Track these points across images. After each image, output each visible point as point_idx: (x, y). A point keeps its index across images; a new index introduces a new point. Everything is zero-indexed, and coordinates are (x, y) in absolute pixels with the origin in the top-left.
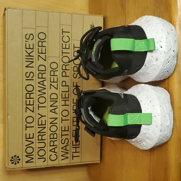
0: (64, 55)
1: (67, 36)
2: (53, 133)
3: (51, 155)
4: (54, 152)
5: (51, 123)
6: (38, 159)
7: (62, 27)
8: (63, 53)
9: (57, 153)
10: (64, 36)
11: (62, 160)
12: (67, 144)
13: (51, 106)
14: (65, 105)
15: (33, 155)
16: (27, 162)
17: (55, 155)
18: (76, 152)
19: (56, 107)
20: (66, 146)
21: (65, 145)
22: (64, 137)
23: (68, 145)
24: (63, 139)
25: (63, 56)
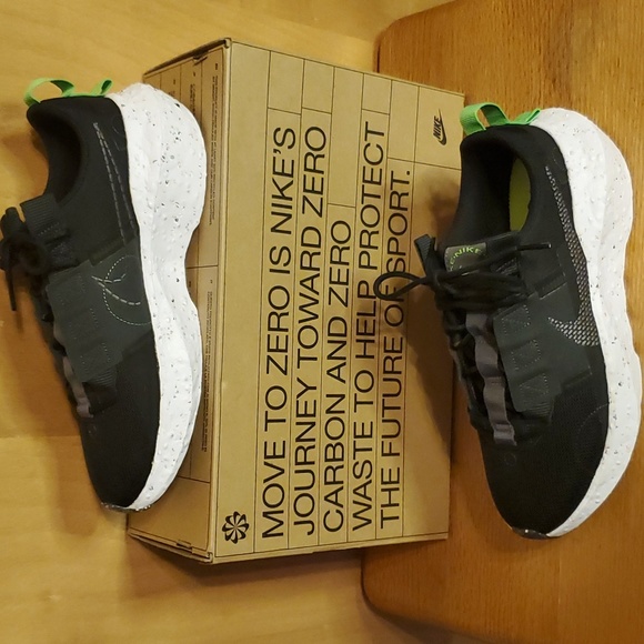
0: (368, 201)
1: (378, 146)
2: (334, 442)
3: (328, 512)
4: (336, 503)
5: (328, 411)
6: (296, 523)
7: (367, 117)
8: (364, 195)
9: (342, 506)
10: (369, 145)
11: (354, 529)
12: (367, 477)
13: (330, 357)
14: (365, 356)
15: (282, 512)
16: (265, 535)
17: (338, 511)
18: (390, 505)
19: (341, 362)
20: (365, 486)
21: (363, 480)
22: (361, 456)
23: (370, 482)
24: (357, 463)
25: (365, 204)
